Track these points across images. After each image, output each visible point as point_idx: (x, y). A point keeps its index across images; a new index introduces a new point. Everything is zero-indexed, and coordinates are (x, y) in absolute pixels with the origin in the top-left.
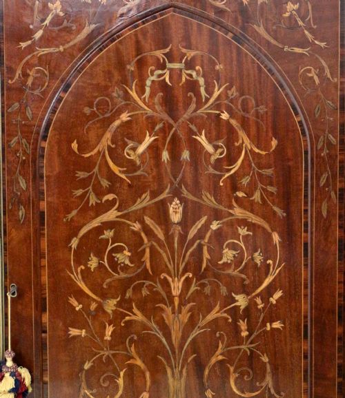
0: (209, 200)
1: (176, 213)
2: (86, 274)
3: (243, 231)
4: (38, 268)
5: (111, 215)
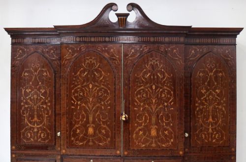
0: (160, 85)
1: (154, 87)
2: (138, 98)
3: (166, 91)
4: (129, 97)
5: (142, 88)
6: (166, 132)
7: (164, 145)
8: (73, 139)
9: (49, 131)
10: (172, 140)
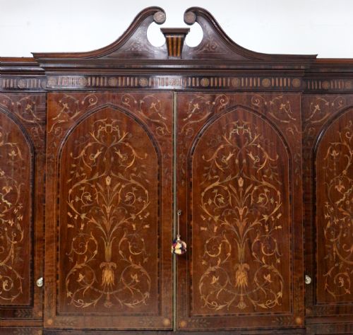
0: (253, 178)
1: (241, 183)
2: (207, 206)
3: (266, 190)
4: (189, 204)
5: (217, 184)
6: (268, 278)
7: (263, 306)
8: (69, 294)
9: (18, 276)
10: (280, 294)
